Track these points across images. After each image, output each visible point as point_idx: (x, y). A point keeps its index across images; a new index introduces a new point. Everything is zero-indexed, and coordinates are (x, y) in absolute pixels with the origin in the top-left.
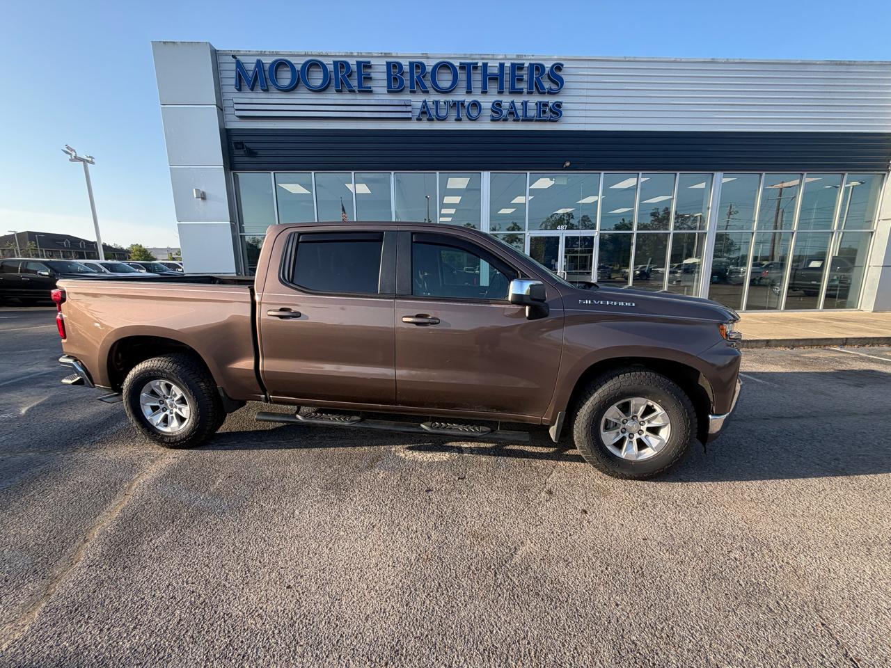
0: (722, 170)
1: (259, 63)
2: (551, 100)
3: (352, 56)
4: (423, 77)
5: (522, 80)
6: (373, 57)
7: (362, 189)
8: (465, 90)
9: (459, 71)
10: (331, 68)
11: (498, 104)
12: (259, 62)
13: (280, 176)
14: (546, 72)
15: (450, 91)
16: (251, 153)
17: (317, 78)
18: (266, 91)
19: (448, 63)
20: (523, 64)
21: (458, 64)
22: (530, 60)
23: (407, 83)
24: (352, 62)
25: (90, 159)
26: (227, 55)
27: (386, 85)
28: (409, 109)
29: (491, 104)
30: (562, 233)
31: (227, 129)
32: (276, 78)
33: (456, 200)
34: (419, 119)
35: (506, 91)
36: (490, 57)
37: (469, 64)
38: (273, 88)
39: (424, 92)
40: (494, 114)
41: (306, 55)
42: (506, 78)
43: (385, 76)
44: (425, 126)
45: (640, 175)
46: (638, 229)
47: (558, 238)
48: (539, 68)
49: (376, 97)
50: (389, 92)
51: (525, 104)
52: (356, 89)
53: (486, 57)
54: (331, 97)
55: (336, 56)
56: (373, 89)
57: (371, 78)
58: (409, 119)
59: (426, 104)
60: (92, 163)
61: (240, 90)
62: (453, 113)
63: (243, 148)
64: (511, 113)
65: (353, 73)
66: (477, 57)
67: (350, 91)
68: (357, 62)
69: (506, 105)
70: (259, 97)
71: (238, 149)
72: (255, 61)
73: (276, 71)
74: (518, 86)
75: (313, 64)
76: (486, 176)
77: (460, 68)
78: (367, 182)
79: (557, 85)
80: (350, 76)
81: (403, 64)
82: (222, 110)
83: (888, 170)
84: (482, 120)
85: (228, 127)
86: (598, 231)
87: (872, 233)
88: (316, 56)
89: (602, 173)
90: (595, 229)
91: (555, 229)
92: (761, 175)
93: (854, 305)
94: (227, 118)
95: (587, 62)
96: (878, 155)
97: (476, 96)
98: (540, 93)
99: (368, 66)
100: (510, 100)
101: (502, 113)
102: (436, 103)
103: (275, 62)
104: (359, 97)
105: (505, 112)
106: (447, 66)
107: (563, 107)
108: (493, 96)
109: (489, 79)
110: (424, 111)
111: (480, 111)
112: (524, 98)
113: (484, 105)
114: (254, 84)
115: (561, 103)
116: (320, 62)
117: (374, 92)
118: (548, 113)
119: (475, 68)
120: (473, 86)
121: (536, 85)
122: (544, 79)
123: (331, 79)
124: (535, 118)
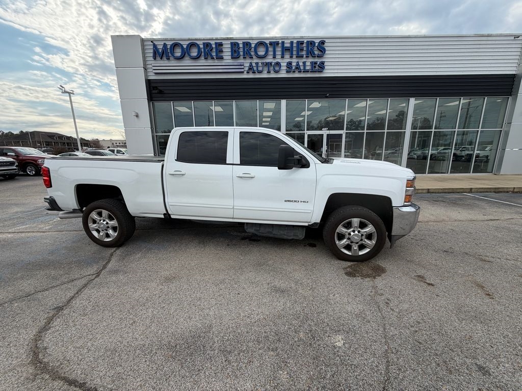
0: (413, 97)
1: (165, 45)
2: (319, 61)
3: (212, 40)
4: (250, 50)
5: (303, 50)
6: (223, 40)
7: (219, 109)
8: (271, 57)
9: (269, 46)
10: (201, 46)
11: (289, 64)
12: (165, 44)
13: (176, 103)
14: (316, 45)
15: (265, 57)
16: (161, 92)
17: (194, 53)
18: (168, 59)
19: (264, 42)
20: (304, 41)
21: (269, 42)
22: (307, 39)
23: (241, 53)
24: (213, 42)
25: (72, 92)
26: (149, 41)
27: (230, 54)
28: (242, 67)
29: (286, 63)
31: (149, 80)
32: (174, 53)
33: (270, 114)
34: (248, 72)
35: (294, 56)
36: (286, 38)
37: (275, 42)
38: (172, 58)
39: (250, 58)
40: (288, 69)
41: (188, 40)
42: (295, 49)
43: (230, 50)
44: (251, 76)
45: (368, 100)
46: (367, 130)
47: (323, 135)
48: (311, 43)
49: (225, 61)
50: (232, 58)
51: (304, 63)
52: (215, 57)
53: (284, 38)
54: (202, 62)
55: (204, 40)
56: (224, 56)
57: (222, 51)
58: (243, 72)
59: (252, 64)
61: (155, 59)
62: (266, 69)
63: (157, 90)
64: (297, 68)
65: (214, 49)
66: (279, 38)
67: (212, 58)
68: (215, 43)
69: (294, 64)
70: (164, 63)
71: (154, 90)
72: (163, 44)
73: (174, 48)
74: (301, 53)
75: (192, 45)
76: (284, 102)
77: (270, 44)
78: (220, 105)
79: (322, 52)
80: (212, 50)
81: (239, 43)
82: (146, 70)
83: (511, 95)
84: (281, 72)
85: (149, 78)
86: (345, 131)
87: (501, 131)
88: (193, 40)
89: (347, 99)
90: (343, 129)
91: (321, 130)
92: (437, 99)
93: (491, 171)
94: (149, 74)
95: (338, 39)
96: (505, 86)
97: (278, 59)
98: (313, 57)
99: (221, 45)
100: (297, 61)
101: (292, 67)
102: (257, 64)
103: (173, 44)
104: (216, 61)
105: (294, 68)
106: (262, 44)
107: (326, 64)
108: (287, 59)
109: (285, 50)
110: (251, 68)
111: (280, 67)
112: (304, 60)
113: (282, 64)
114: (162, 55)
115: (324, 62)
116: (196, 43)
117: (224, 58)
118: (317, 68)
119: (278, 44)
120: (276, 54)
121: (310, 52)
122: (315, 49)
123: (202, 52)
124: (310, 70)
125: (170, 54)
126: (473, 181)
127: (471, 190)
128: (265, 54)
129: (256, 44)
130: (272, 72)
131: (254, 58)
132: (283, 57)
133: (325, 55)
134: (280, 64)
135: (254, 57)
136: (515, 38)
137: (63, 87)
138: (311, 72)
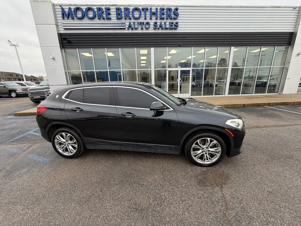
0: (233, 46)
1: (70, 9)
3: (103, 6)
4: (129, 13)
5: (164, 14)
6: (111, 6)
7: (110, 54)
8: (144, 18)
9: (141, 11)
10: (96, 10)
11: (156, 23)
12: (70, 8)
13: (80, 50)
14: (173, 11)
16: (69, 42)
17: (91, 14)
18: (73, 19)
19: (137, 8)
20: (164, 8)
21: (141, 8)
22: (167, 6)
23: (123, 16)
24: (103, 8)
25: (17, 45)
26: (58, 5)
27: (116, 16)
28: (124, 25)
29: (153, 23)
30: (179, 69)
31: (60, 33)
32: (76, 14)
33: (145, 58)
34: (128, 29)
35: (159, 18)
36: (153, 5)
37: (145, 8)
38: (75, 18)
39: (129, 19)
40: (154, 27)
41: (87, 5)
42: (159, 13)
43: (115, 13)
44: (130, 31)
45: (206, 48)
46: (205, 67)
47: (178, 70)
48: (170, 10)
49: (113, 21)
50: (117, 19)
51: (165, 23)
52: (105, 18)
53: (151, 5)
54: (96, 21)
55: (97, 6)
56: (112, 18)
57: (110, 14)
58: (125, 29)
59: (130, 23)
60: (18, 46)
61: (64, 19)
62: (140, 27)
63: (66, 40)
64: (160, 26)
66: (148, 5)
67: (103, 19)
68: (105, 8)
69: (159, 23)
70: (70, 21)
71: (64, 40)
72: (68, 8)
73: (76, 11)
74: (163, 16)
75: (89, 9)
76: (152, 49)
77: (142, 10)
78: (111, 52)
79: (176, 15)
80: (103, 13)
81: (122, 8)
82: (58, 26)
83: (290, 45)
84: (150, 29)
87: (284, 67)
88: (90, 6)
89: (193, 47)
90: (191, 67)
91: (177, 68)
92: (247, 47)
93: (277, 92)
94: (60, 29)
95: (187, 7)
96: (287, 40)
97: (148, 20)
98: (171, 19)
100: (160, 21)
101: (157, 26)
102: (134, 23)
103: (75, 8)
104: (106, 21)
105: (158, 26)
107: (179, 24)
108: (154, 20)
109: (152, 14)
110: (130, 26)
111: (150, 26)
112: (165, 21)
113: (151, 24)
114: (69, 16)
115: (178, 22)
116: (92, 8)
117: (112, 19)
118: (173, 26)
119: (147, 10)
120: (147, 16)
121: (169, 16)
122: (172, 14)
123: (96, 14)
124: (169, 28)
125: (74, 15)
126: (268, 98)
127: (269, 104)
128: (139, 17)
129: (133, 9)
130: (144, 29)
131: (132, 19)
132: (151, 19)
133: (178, 18)
134: (150, 24)
136: (294, 9)
137: (10, 42)
138: (170, 29)
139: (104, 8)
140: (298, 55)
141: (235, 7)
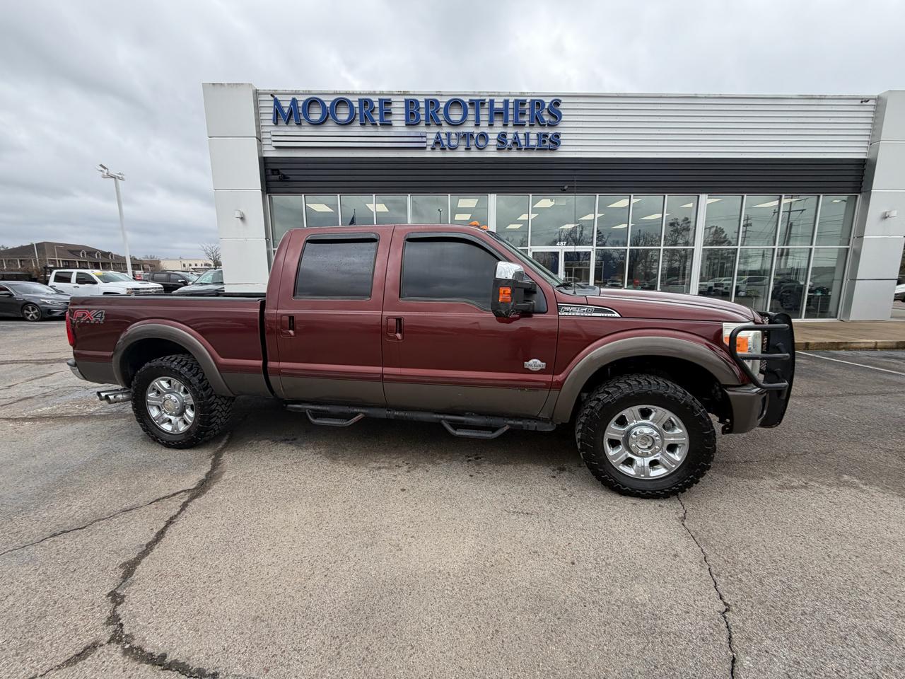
0: (706, 193)
1: (294, 102)
2: (550, 132)
3: (374, 94)
4: (437, 112)
5: (524, 114)
6: (393, 95)
7: (382, 208)
8: (473, 124)
9: (468, 106)
10: (356, 105)
11: (504, 135)
12: (294, 99)
13: (311, 198)
14: (546, 107)
15: (461, 124)
16: (285, 178)
17: (343, 114)
18: (299, 124)
19: (460, 100)
20: (525, 100)
21: (468, 100)
22: (531, 96)
23: (423, 118)
24: (375, 99)
25: (120, 176)
26: (267, 94)
27: (404, 119)
28: (424, 139)
29: (497, 135)
30: (562, 249)
31: (264, 158)
32: (309, 114)
33: (467, 217)
34: (433, 149)
35: (510, 124)
36: (496, 94)
37: (478, 101)
38: (304, 123)
39: (437, 125)
40: (500, 144)
41: (335, 93)
42: (511, 112)
43: (403, 111)
44: (438, 154)
45: (632, 197)
46: (631, 245)
47: (558, 253)
48: (539, 104)
49: (395, 130)
50: (406, 125)
51: (527, 135)
52: (378, 123)
53: (493, 94)
54: (356, 129)
55: (360, 94)
56: (393, 122)
57: (391, 113)
58: (425, 148)
59: (439, 135)
60: (121, 179)
61: (276, 124)
62: (463, 144)
63: (279, 174)
64: (514, 143)
65: (376, 109)
66: (485, 94)
67: (373, 124)
68: (379, 99)
69: (510, 136)
70: (292, 130)
71: (273, 175)
72: (291, 99)
73: (309, 107)
74: (521, 119)
75: (341, 102)
76: (492, 198)
77: (469, 104)
78: (385, 203)
79: (556, 118)
80: (371, 112)
81: (419, 100)
82: (260, 141)
83: (860, 193)
84: (488, 149)
85: (265, 155)
86: (595, 247)
87: (848, 249)
88: (342, 94)
89: (598, 195)
90: (592, 245)
91: (556, 245)
92: (743, 197)
93: (834, 315)
94: (265, 148)
95: (582, 98)
96: (851, 179)
97: (484, 128)
98: (541, 125)
99: (388, 103)
100: (514, 131)
101: (507, 143)
102: (448, 135)
103: (307, 100)
104: (380, 129)
105: (509, 142)
106: (458, 103)
107: (562, 137)
108: (498, 128)
109: (495, 113)
110: (438, 142)
111: (487, 142)
112: (526, 130)
113: (490, 136)
114: (289, 119)
115: (560, 134)
116: (346, 99)
117: (393, 125)
118: (548, 143)
119: (483, 104)
120: (481, 119)
121: (537, 118)
122: (544, 113)
123: (356, 114)
124: (536, 147)
126: (806, 331)
127: (807, 347)
128: (463, 119)
132: (491, 125)
133: (560, 123)
135: (444, 124)
136: (862, 102)
137: (105, 168)
138: (537, 149)
139: (377, 100)
140: (885, 217)
141: (706, 98)
